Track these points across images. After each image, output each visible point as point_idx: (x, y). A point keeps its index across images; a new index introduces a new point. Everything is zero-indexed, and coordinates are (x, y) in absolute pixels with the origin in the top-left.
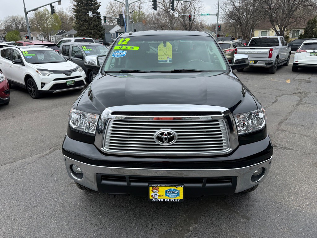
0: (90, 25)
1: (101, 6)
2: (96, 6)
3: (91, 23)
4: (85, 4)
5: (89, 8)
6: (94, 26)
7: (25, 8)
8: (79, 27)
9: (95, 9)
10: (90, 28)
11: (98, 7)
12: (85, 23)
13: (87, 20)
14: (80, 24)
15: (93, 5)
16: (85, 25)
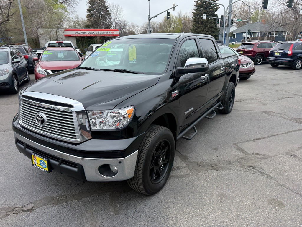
0: (205, 27)
1: (219, 8)
2: (215, 9)
3: (206, 25)
4: (204, 8)
5: (207, 11)
6: (209, 28)
7: (149, 16)
8: (195, 29)
9: (213, 12)
10: (205, 30)
11: (216, 10)
12: (201, 26)
13: (204, 22)
14: (197, 27)
15: (212, 8)
16: (201, 27)
